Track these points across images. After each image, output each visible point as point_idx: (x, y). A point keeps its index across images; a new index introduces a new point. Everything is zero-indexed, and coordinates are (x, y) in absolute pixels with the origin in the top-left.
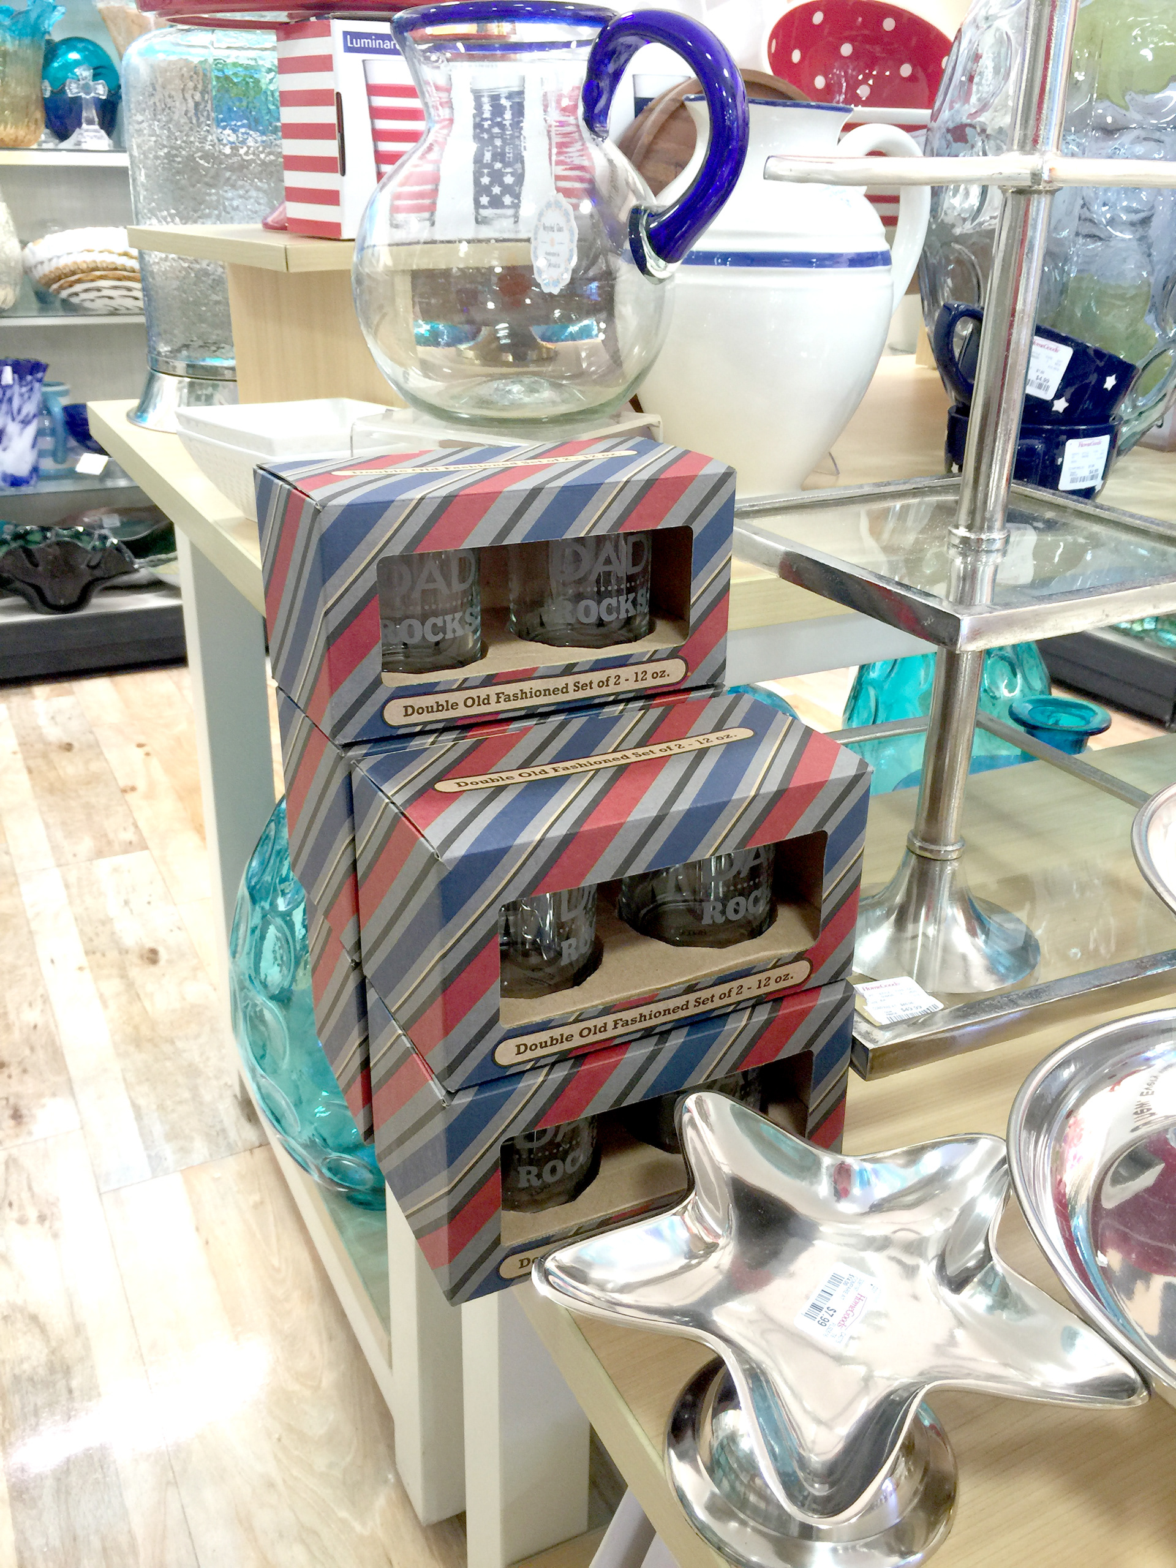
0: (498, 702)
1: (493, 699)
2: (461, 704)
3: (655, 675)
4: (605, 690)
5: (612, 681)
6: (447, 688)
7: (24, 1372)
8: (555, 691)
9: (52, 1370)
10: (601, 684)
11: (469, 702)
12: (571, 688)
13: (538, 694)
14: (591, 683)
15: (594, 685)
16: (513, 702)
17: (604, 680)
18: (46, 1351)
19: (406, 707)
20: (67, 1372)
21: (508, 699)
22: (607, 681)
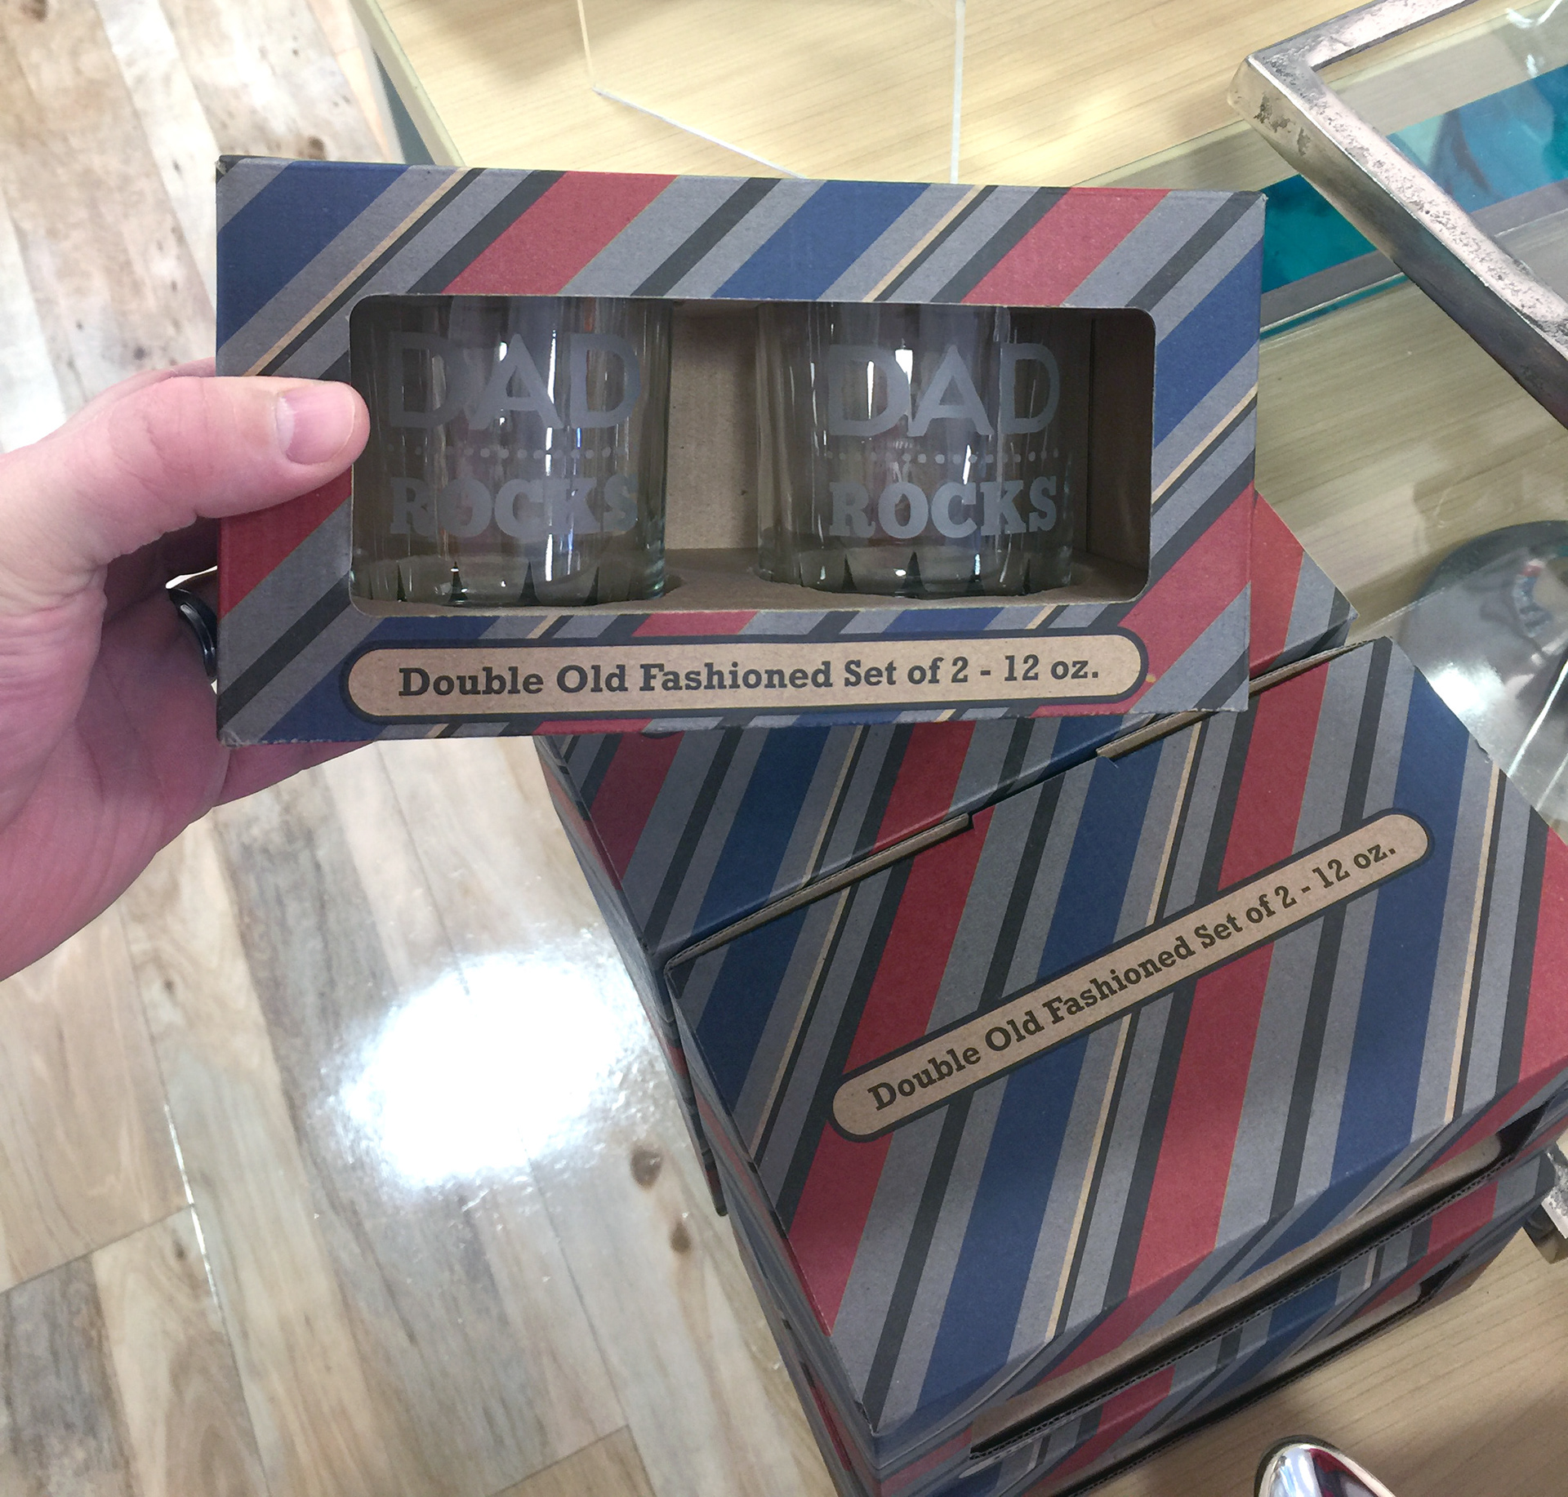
0: (647, 687)
1: (635, 678)
2: (551, 682)
3: (1059, 670)
4: (927, 693)
5: (946, 671)
6: (517, 635)
7: (255, 840)
8: (798, 678)
9: (290, 837)
10: (916, 675)
11: (572, 679)
12: (838, 675)
13: (752, 679)
14: (891, 668)
15: (901, 675)
16: (684, 693)
17: (926, 664)
18: (277, 808)
19: (407, 673)
20: (309, 838)
21: (673, 683)
22: (934, 667)
